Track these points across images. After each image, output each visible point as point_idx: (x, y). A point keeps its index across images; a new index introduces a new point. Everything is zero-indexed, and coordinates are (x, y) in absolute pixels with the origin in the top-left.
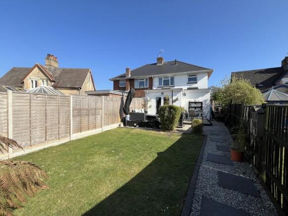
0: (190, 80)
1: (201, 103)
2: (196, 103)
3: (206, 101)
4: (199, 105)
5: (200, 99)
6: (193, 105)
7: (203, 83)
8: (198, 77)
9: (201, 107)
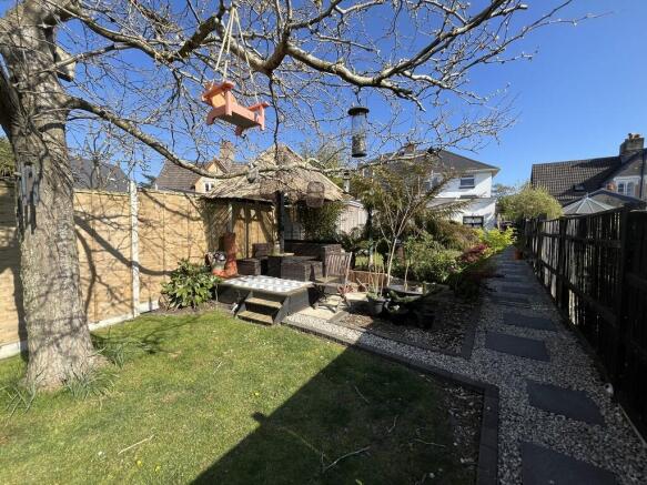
0: (463, 182)
1: (482, 218)
2: (473, 218)
3: (488, 215)
4: (479, 221)
5: (480, 212)
6: (469, 221)
7: (484, 187)
8: (477, 178)
9: (481, 224)
